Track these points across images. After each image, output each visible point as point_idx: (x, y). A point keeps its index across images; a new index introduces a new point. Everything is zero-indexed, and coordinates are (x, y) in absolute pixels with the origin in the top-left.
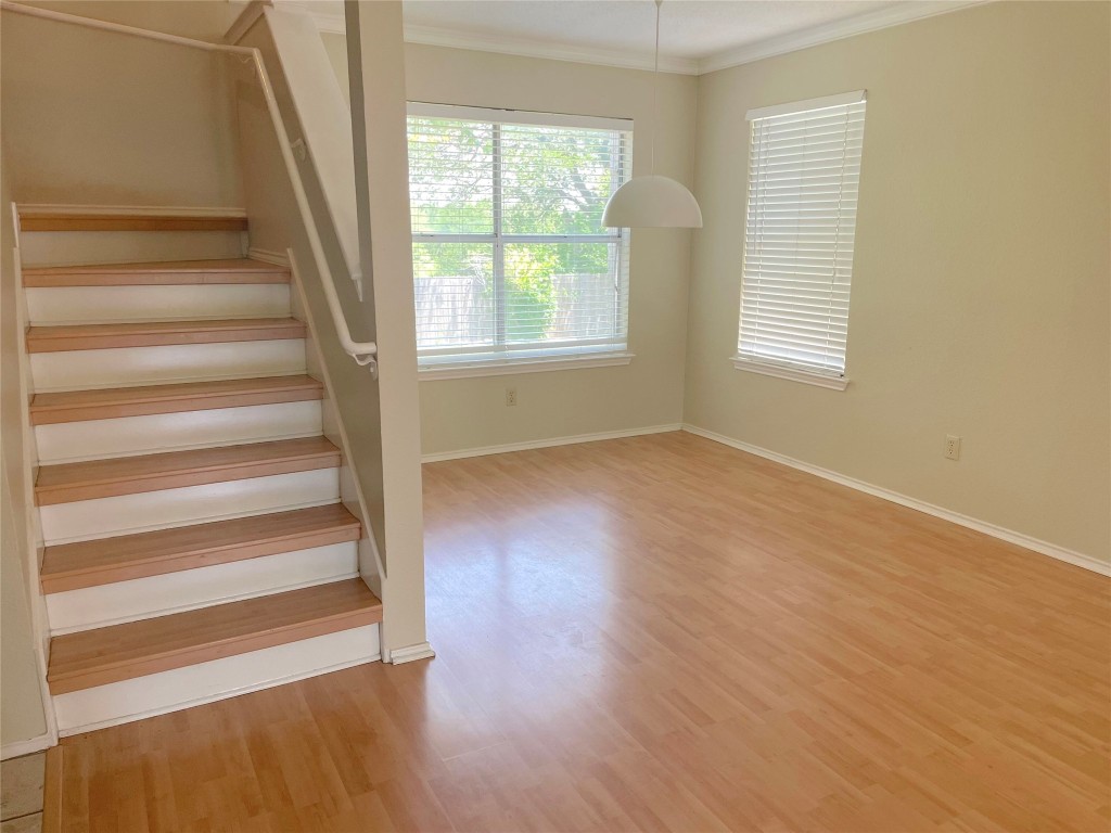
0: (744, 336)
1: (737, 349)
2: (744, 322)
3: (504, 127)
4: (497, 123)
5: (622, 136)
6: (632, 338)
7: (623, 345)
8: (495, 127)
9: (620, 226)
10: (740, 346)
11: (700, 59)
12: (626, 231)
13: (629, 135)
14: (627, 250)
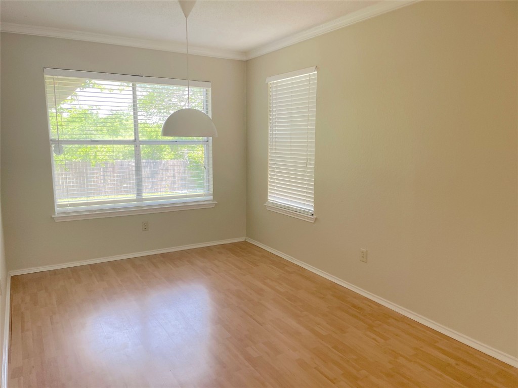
0: (270, 192)
1: (267, 199)
2: (271, 185)
3: (138, 85)
4: (134, 83)
5: (207, 90)
6: (215, 194)
7: (211, 197)
8: (133, 84)
9: (208, 136)
10: (269, 198)
11: (245, 52)
12: (211, 138)
13: (210, 90)
14: (211, 148)
